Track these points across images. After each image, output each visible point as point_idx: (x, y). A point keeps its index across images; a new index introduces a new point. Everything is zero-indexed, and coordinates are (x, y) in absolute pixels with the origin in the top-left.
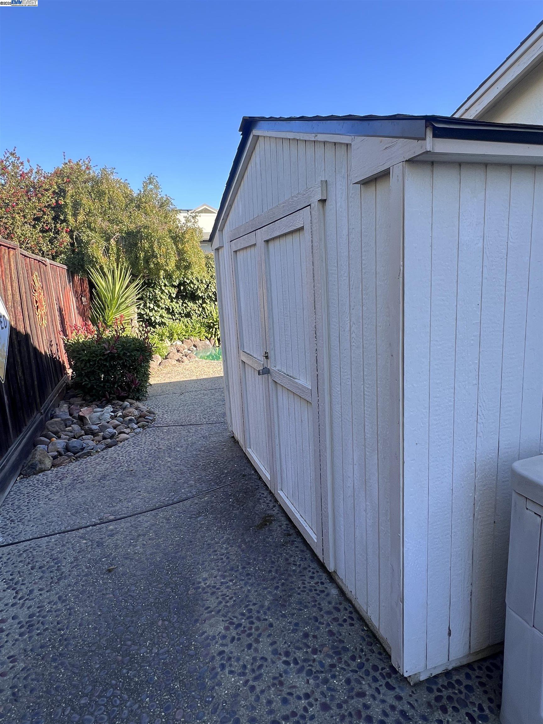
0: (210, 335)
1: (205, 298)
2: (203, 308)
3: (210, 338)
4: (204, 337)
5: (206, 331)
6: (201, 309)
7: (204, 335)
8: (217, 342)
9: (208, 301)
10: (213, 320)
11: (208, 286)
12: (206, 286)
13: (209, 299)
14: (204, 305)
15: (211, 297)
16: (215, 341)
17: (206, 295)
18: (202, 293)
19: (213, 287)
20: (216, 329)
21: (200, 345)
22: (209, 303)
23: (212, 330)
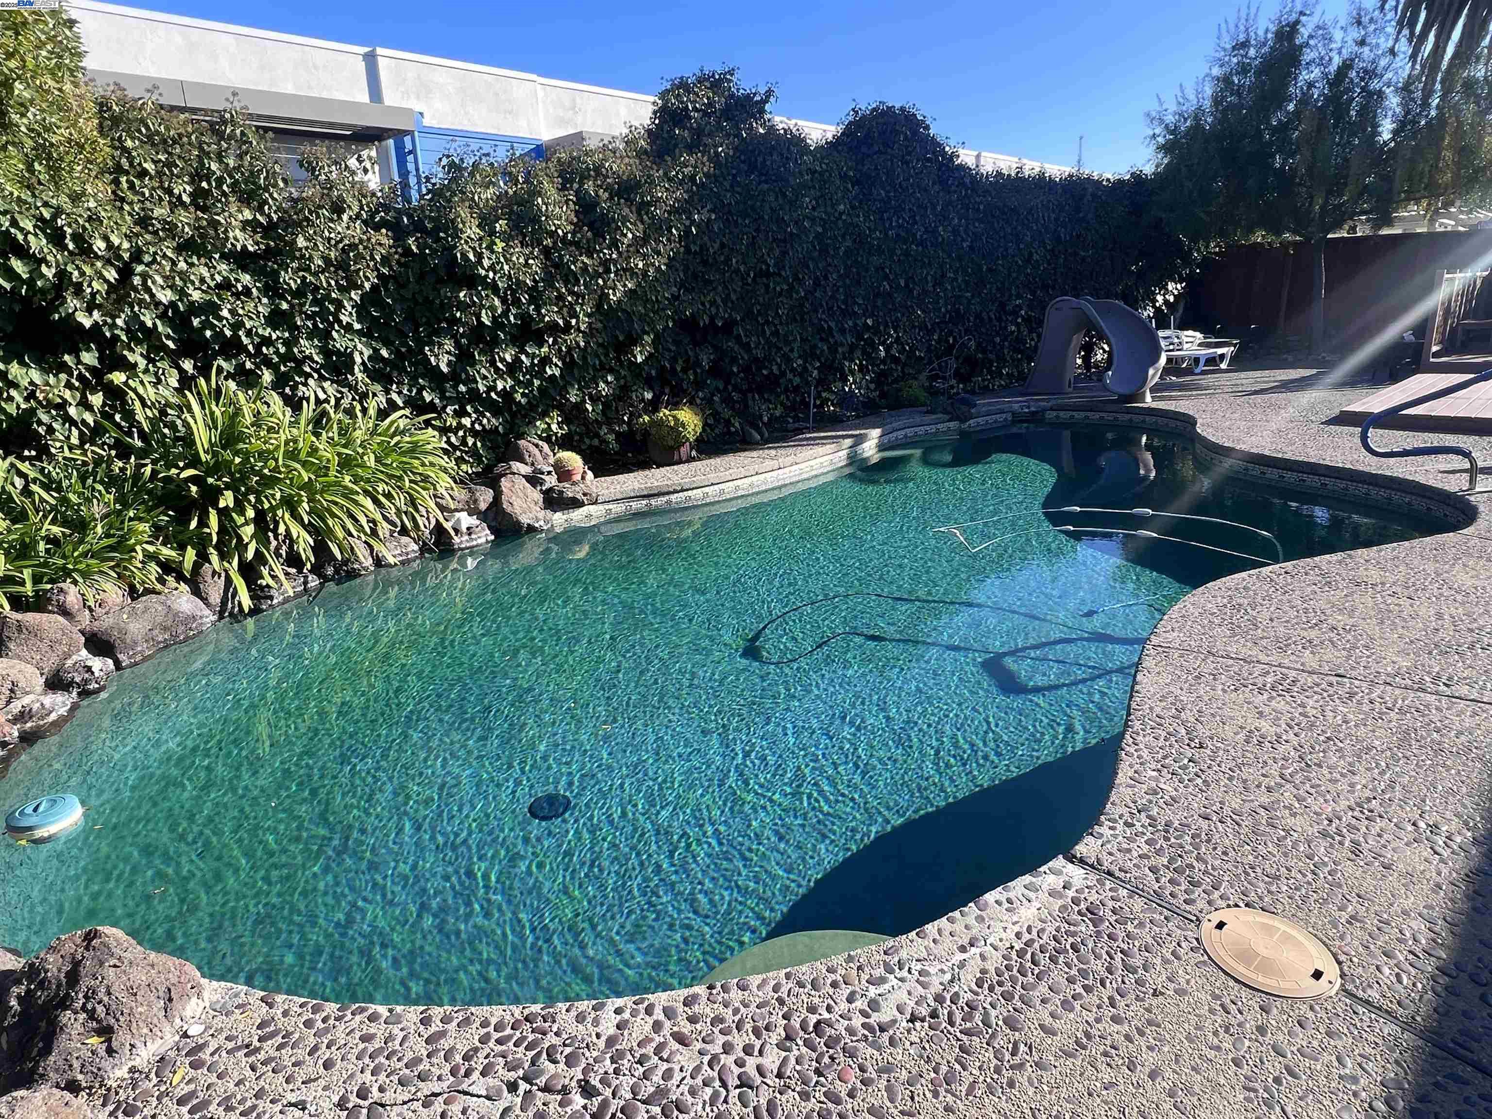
0: (191, 554)
1: (115, 338)
2: (115, 394)
3: (197, 566)
4: (154, 569)
5: (157, 529)
6: (97, 400)
7: (151, 557)
8: (239, 583)
9: (136, 357)
10: (195, 462)
11: (125, 273)
12: (111, 275)
13: (139, 342)
14: (118, 378)
15: (151, 333)
16: (229, 581)
17: (119, 322)
18: (96, 314)
19: (159, 280)
20: (224, 513)
21: (136, 628)
22: (142, 363)
23: (203, 523)
